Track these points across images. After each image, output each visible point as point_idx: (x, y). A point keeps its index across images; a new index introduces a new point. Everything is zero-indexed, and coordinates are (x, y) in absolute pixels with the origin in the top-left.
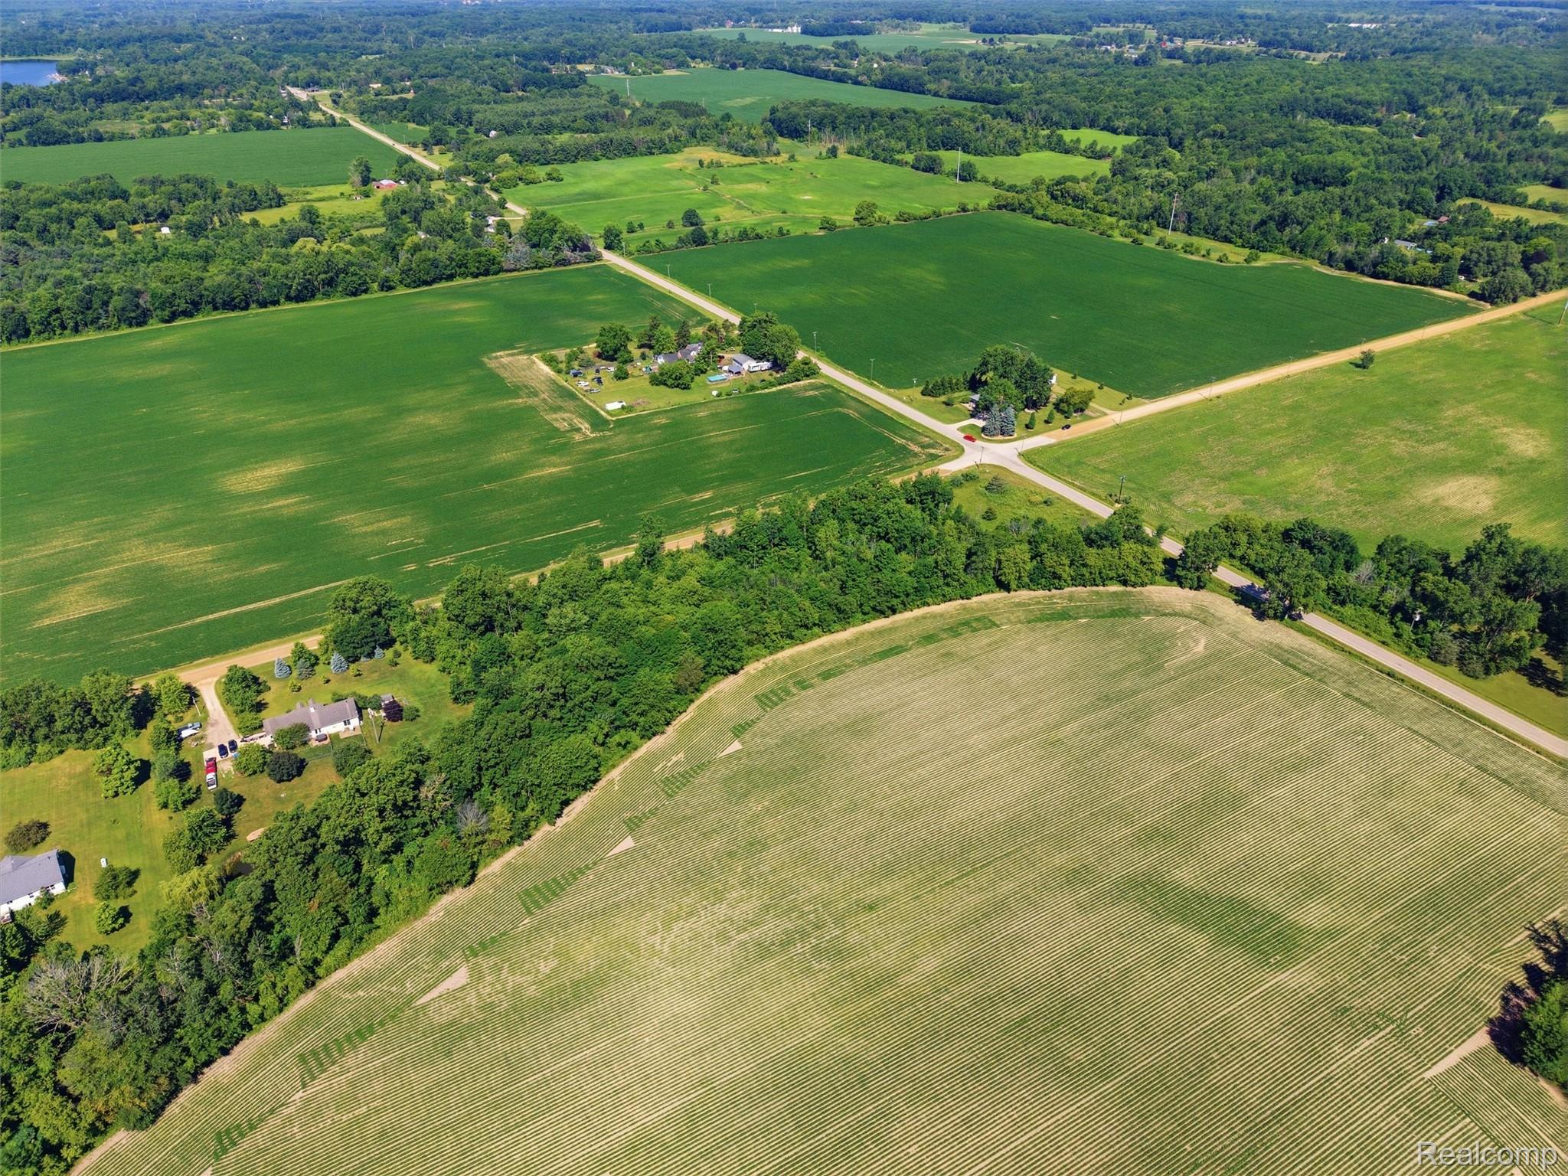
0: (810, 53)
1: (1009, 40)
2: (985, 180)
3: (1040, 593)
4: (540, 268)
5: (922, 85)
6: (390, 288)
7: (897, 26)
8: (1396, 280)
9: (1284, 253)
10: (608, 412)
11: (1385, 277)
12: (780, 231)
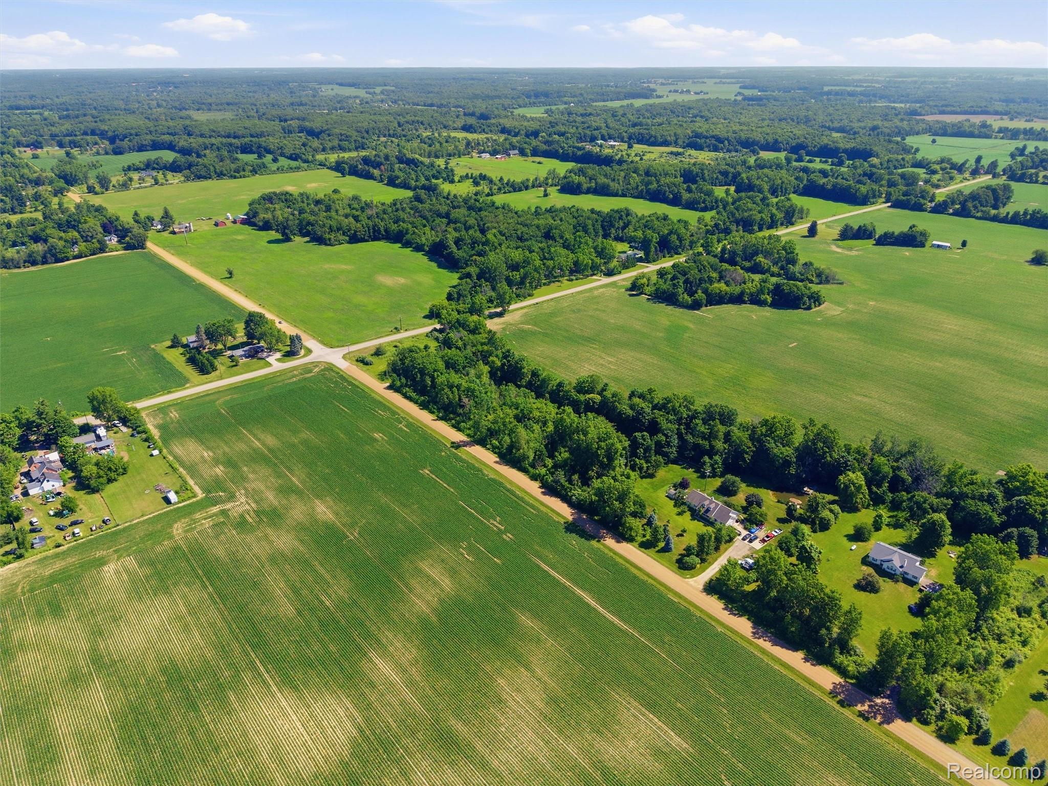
8: (76, 258)
11: (69, 259)
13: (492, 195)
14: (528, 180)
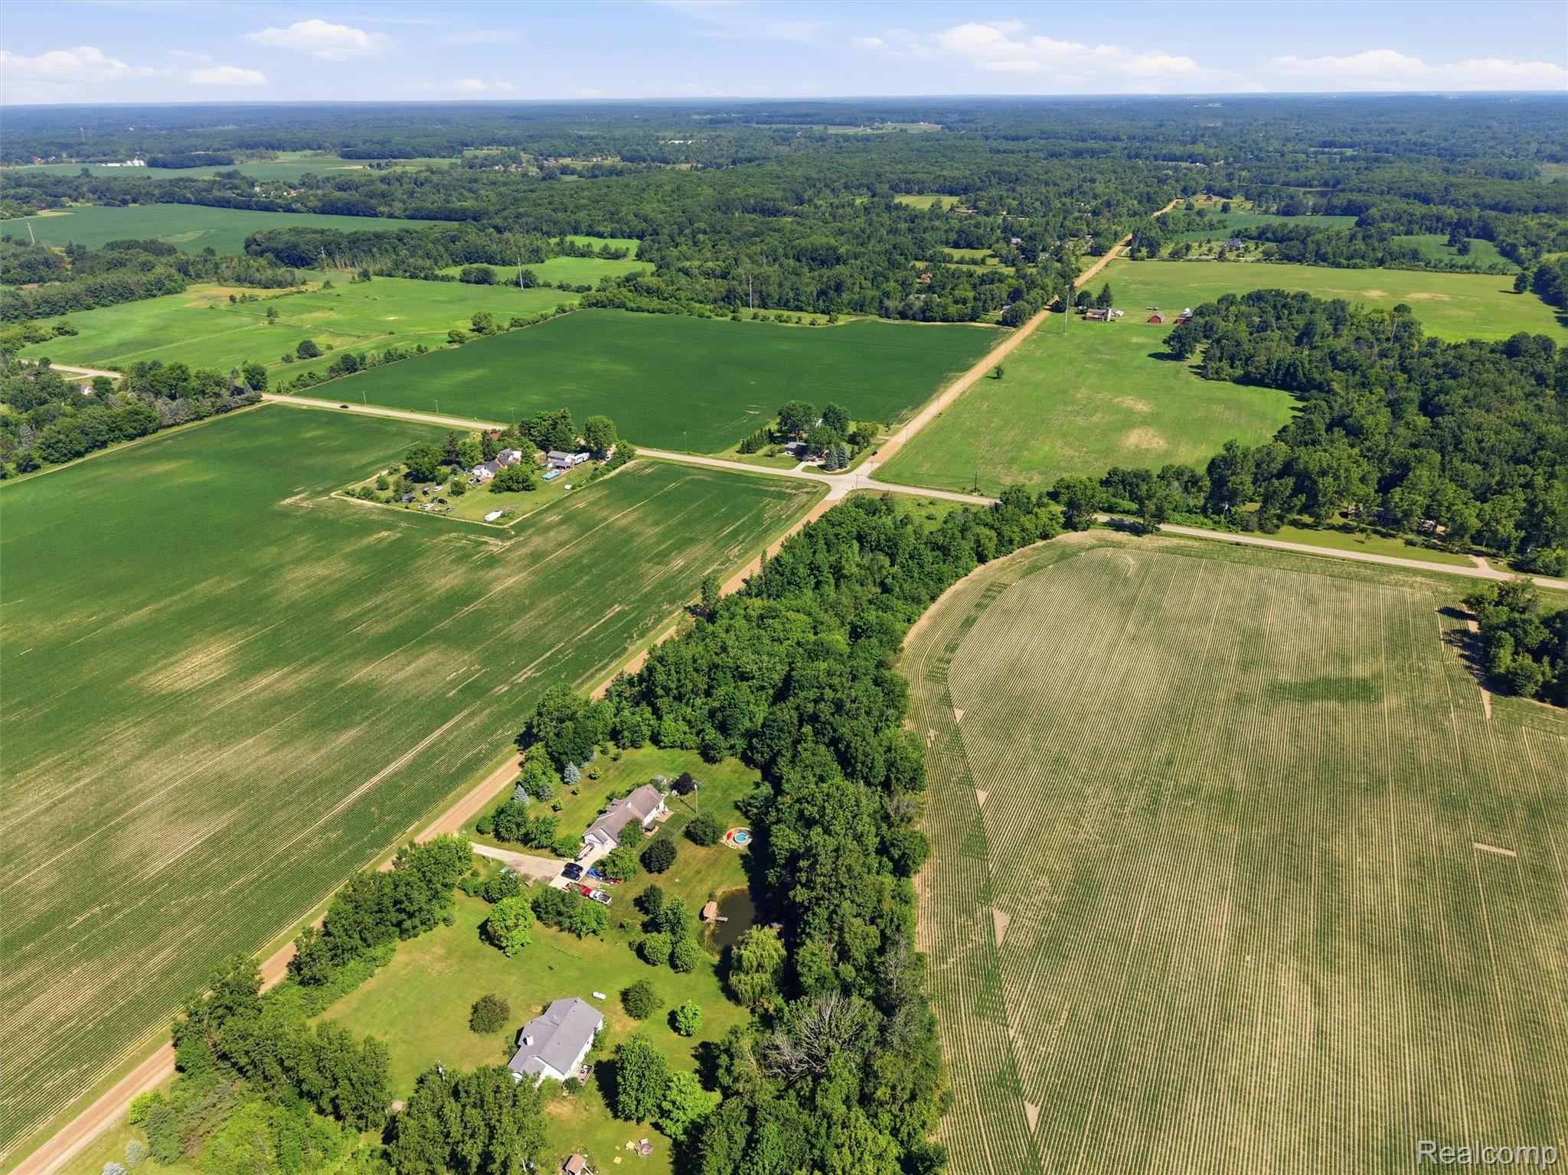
0: (200, 185)
1: (396, 164)
2: (547, 285)
3: (1002, 559)
4: (201, 419)
5: (373, 208)
6: (36, 467)
7: (252, 156)
8: (941, 321)
9: (849, 314)
10: (490, 523)
11: (934, 320)
12: (419, 348)
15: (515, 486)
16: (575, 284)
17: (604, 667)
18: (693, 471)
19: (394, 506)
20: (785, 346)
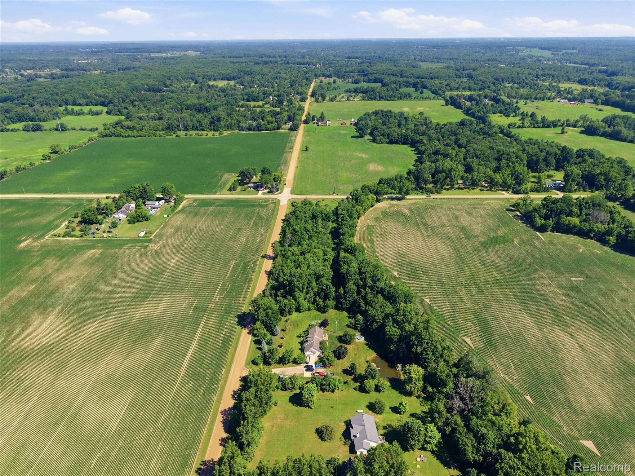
3: (363, 217)
9: (226, 130)
10: (142, 237)
11: (263, 130)
12: (31, 164)
13: (522, 127)
14: (559, 121)
15: (141, 219)
16: (88, 128)
17: (248, 288)
18: (214, 201)
19: (85, 238)
20: (211, 146)
